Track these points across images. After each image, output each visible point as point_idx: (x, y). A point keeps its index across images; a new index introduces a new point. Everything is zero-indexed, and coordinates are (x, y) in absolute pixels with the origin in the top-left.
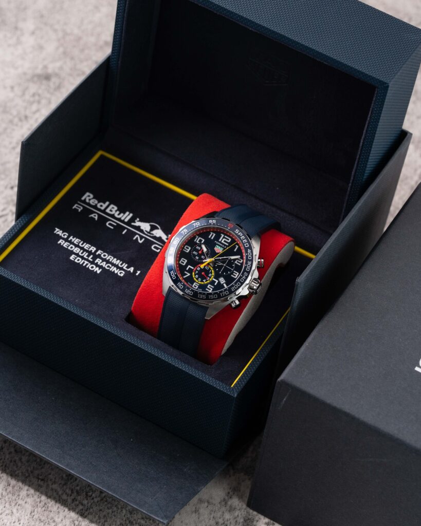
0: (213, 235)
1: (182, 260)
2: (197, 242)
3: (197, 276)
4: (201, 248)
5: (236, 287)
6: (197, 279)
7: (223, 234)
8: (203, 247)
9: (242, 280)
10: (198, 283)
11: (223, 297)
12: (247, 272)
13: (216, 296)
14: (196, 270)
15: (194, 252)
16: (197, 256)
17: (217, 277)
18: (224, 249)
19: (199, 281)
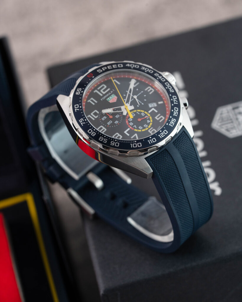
0: (92, 101)
2: (96, 117)
3: (140, 127)
4: (106, 114)
5: (170, 87)
6: (144, 128)
7: (94, 90)
9: (163, 80)
10: (149, 129)
11: (179, 103)
13: (176, 109)
14: (132, 126)
15: (109, 123)
16: (114, 121)
17: (147, 109)
19: (147, 127)
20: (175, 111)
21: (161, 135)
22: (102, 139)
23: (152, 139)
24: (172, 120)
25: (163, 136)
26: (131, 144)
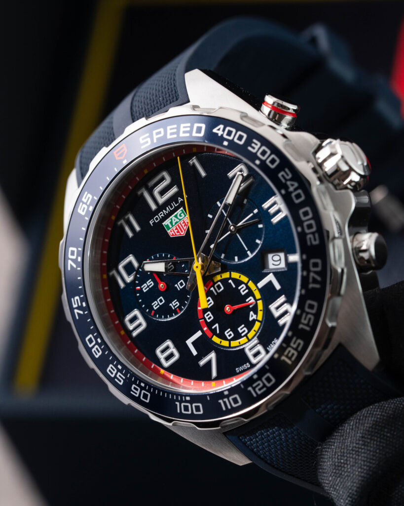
0: (129, 222)
1: (162, 357)
2: (129, 279)
3: (229, 333)
4: (153, 275)
5: (310, 226)
6: (237, 336)
8: (150, 267)
9: (298, 196)
10: (249, 341)
11: (323, 283)
12: (280, 168)
13: (311, 307)
14: (209, 325)
15: (156, 305)
16: (169, 301)
17: (256, 270)
18: (182, 204)
19: (246, 335)
20: (308, 313)
21: (254, 389)
22: (114, 373)
23: (231, 398)
24: (292, 344)
25: (260, 390)
26: (178, 403)
